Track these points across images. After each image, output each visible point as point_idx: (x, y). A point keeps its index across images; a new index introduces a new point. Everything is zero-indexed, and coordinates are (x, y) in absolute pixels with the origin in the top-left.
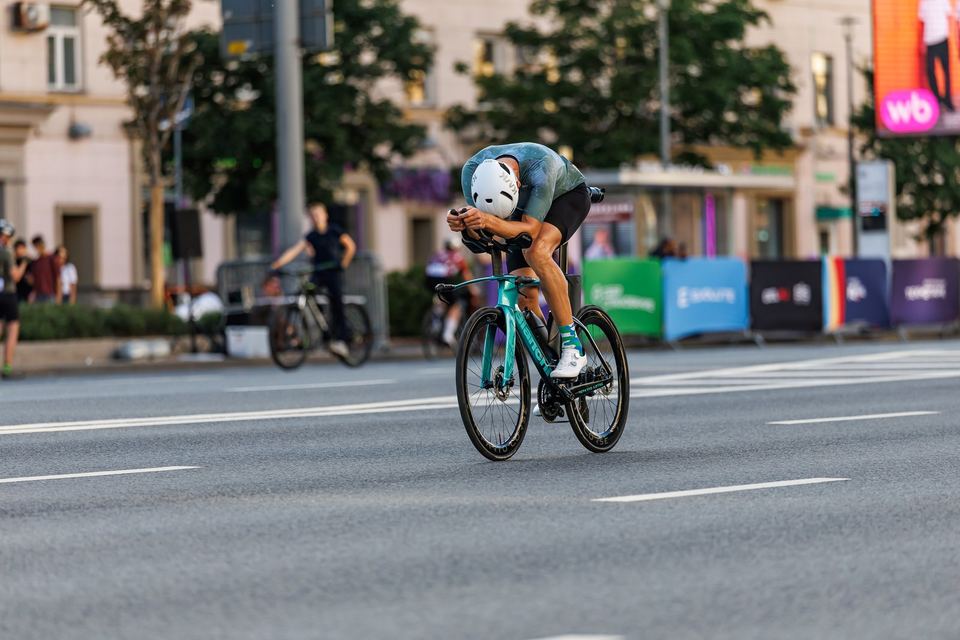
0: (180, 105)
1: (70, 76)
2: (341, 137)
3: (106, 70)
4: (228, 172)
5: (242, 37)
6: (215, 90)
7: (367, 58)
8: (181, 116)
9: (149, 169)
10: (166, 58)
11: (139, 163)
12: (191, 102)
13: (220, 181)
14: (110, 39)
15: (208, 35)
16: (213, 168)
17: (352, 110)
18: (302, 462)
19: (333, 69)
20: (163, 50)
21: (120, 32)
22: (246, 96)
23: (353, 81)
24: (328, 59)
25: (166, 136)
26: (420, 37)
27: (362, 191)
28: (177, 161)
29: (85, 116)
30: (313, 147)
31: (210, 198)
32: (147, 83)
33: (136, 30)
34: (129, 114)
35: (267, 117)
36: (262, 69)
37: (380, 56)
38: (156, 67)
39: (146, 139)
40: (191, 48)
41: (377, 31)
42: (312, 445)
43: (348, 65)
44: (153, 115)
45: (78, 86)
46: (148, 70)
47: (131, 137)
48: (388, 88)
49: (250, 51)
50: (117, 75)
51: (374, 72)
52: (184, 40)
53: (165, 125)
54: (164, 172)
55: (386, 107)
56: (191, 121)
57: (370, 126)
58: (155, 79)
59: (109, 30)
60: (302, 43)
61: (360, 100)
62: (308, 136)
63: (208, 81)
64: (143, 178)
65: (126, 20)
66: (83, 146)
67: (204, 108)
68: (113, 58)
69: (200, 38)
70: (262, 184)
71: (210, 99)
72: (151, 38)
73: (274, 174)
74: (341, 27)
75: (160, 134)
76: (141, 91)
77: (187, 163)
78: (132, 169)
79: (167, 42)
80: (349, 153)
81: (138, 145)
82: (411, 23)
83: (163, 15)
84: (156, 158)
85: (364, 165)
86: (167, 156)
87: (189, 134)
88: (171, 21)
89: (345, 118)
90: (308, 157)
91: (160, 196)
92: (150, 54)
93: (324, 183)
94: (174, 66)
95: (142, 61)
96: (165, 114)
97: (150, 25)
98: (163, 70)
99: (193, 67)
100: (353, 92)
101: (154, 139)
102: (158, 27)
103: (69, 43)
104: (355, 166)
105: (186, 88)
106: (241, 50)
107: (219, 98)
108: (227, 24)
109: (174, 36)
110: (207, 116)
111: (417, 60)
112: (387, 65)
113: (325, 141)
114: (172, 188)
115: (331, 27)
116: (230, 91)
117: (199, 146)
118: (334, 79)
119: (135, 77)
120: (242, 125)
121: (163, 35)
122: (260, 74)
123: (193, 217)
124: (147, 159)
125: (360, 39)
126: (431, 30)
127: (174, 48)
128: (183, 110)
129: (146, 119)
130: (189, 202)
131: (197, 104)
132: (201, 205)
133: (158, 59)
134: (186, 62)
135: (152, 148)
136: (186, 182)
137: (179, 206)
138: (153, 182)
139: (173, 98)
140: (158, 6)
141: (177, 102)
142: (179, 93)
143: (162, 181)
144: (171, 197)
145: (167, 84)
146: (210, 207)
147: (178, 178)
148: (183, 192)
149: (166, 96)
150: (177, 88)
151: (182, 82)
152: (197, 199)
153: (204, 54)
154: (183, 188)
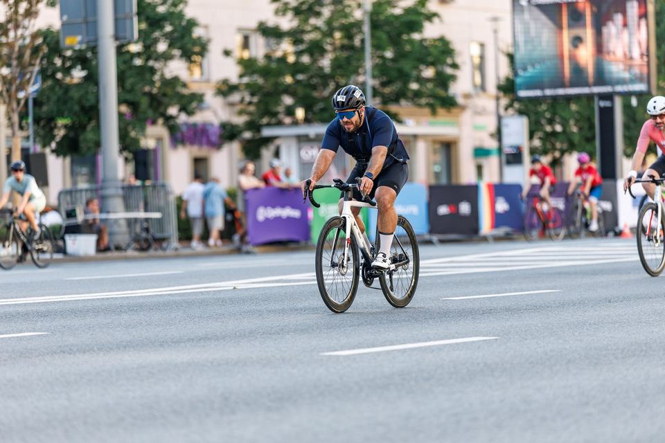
0: (32, 80)
2: (144, 102)
4: (66, 126)
5: (74, 34)
6: (56, 70)
7: (162, 47)
8: (32, 89)
9: (11, 125)
10: (22, 48)
11: (4, 121)
12: (40, 78)
13: (60, 133)
15: (52, 32)
16: (56, 125)
17: (152, 83)
18: (119, 329)
19: (139, 55)
20: (20, 42)
22: (78, 74)
23: (151, 63)
24: (135, 48)
25: (22, 102)
26: (197, 32)
27: (159, 140)
28: (30, 120)
30: (124, 109)
31: (53, 145)
32: (9, 65)
33: (1, 29)
35: (92, 88)
36: (89, 55)
37: (171, 46)
38: (15, 55)
39: (9, 104)
40: (39, 40)
41: (168, 28)
42: (125, 317)
43: (148, 52)
44: (14, 88)
46: (9, 57)
48: (176, 68)
49: (80, 43)
51: (166, 57)
52: (34, 36)
53: (21, 95)
54: (21, 128)
55: (175, 80)
56: (40, 92)
57: (164, 95)
58: (15, 63)
60: (116, 38)
61: (157, 77)
62: (121, 101)
63: (51, 63)
64: (9, 132)
67: (49, 82)
69: (47, 35)
70: (89, 135)
71: (53, 76)
72: (12, 34)
73: (98, 128)
74: (144, 26)
75: (18, 101)
76: (5, 71)
77: (37, 121)
79: (23, 37)
80: (150, 113)
81: (3, 108)
82: (192, 23)
83: (20, 18)
84: (16, 118)
85: (160, 121)
86: (24, 116)
87: (37, 103)
88: (26, 22)
89: (147, 89)
90: (121, 115)
91: (19, 144)
92: (10, 46)
93: (133, 134)
94: (28, 53)
95: (5, 50)
96: (21, 87)
97: (11, 26)
98: (20, 57)
99: (41, 54)
100: (152, 71)
101: (14, 105)
102: (17, 27)
104: (154, 122)
105: (37, 68)
106: (74, 42)
107: (59, 76)
108: (63, 25)
109: (27, 33)
110: (52, 88)
111: (197, 49)
112: (176, 52)
113: (134, 105)
114: (27, 138)
115: (136, 26)
116: (67, 71)
117: (45, 108)
118: (138, 62)
120: (75, 94)
121: (20, 32)
122: (87, 59)
123: (42, 158)
124: (10, 119)
125: (157, 34)
126: (206, 27)
127: (28, 41)
128: (34, 84)
129: (8, 91)
130: (39, 148)
131: (44, 80)
132: (48, 150)
133: (16, 49)
134: (36, 50)
135: (13, 111)
136: (36, 134)
137: (32, 151)
138: (14, 134)
139: (28, 76)
140: (16, 12)
141: (30, 79)
142: (32, 72)
143: (20, 134)
144: (26, 144)
145: (23, 67)
146: (53, 151)
147: (31, 131)
148: (35, 141)
149: (23, 75)
150: (30, 69)
151: (34, 65)
152: (44, 146)
153: (48, 45)
154: (34, 139)
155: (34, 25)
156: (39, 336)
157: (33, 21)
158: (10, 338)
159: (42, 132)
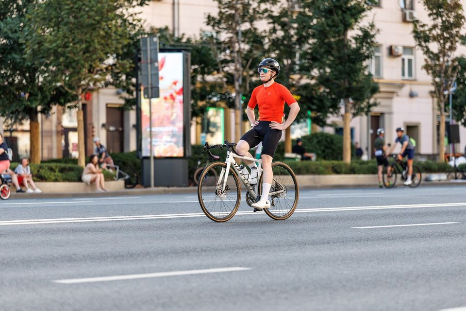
0: (452, 85)
1: (410, 74)
3: (424, 71)
8: (452, 89)
9: (440, 109)
10: (447, 67)
11: (436, 107)
12: (456, 84)
14: (426, 60)
15: (464, 58)
20: (446, 64)
21: (430, 57)
25: (446, 97)
28: (450, 106)
29: (416, 89)
31: (463, 121)
32: (439, 77)
33: (436, 57)
34: (433, 88)
38: (443, 71)
39: (439, 98)
40: (456, 63)
44: (442, 89)
45: (413, 77)
46: (440, 72)
47: (433, 97)
50: (428, 73)
52: (453, 61)
53: (446, 93)
54: (445, 111)
56: (456, 91)
58: (443, 75)
59: (425, 57)
63: (463, 76)
64: (439, 113)
65: (432, 53)
66: (415, 100)
67: (461, 86)
68: (427, 67)
69: (460, 60)
71: (463, 83)
72: (441, 59)
75: (444, 96)
76: (437, 80)
77: (454, 107)
78: (433, 109)
79: (448, 61)
81: (436, 100)
83: (446, 51)
84: (443, 105)
86: (447, 104)
87: (455, 97)
88: (449, 53)
91: (444, 119)
92: (440, 66)
94: (450, 70)
95: (438, 68)
96: (446, 88)
97: (441, 55)
98: (446, 72)
99: (457, 71)
101: (442, 98)
102: (444, 55)
103: (410, 61)
105: (455, 78)
109: (450, 59)
110: (463, 89)
114: (448, 116)
117: (459, 100)
119: (435, 74)
121: (446, 58)
123: (456, 127)
124: (439, 105)
127: (450, 63)
128: (453, 87)
129: (439, 90)
130: (454, 122)
131: (458, 85)
132: (460, 123)
133: (444, 67)
134: (454, 68)
135: (441, 101)
136: (453, 114)
137: (451, 123)
138: (441, 114)
139: (450, 83)
140: (444, 47)
141: (451, 84)
142: (452, 81)
143: (445, 114)
144: (448, 120)
145: (447, 77)
146: (462, 124)
147: (450, 113)
148: (452, 118)
149: (447, 82)
150: (451, 78)
151: (453, 77)
152: (458, 121)
153: (461, 66)
154: (452, 116)
155: (453, 55)
156: (455, 224)
157: (453, 52)
158: (439, 225)
159: (456, 113)
